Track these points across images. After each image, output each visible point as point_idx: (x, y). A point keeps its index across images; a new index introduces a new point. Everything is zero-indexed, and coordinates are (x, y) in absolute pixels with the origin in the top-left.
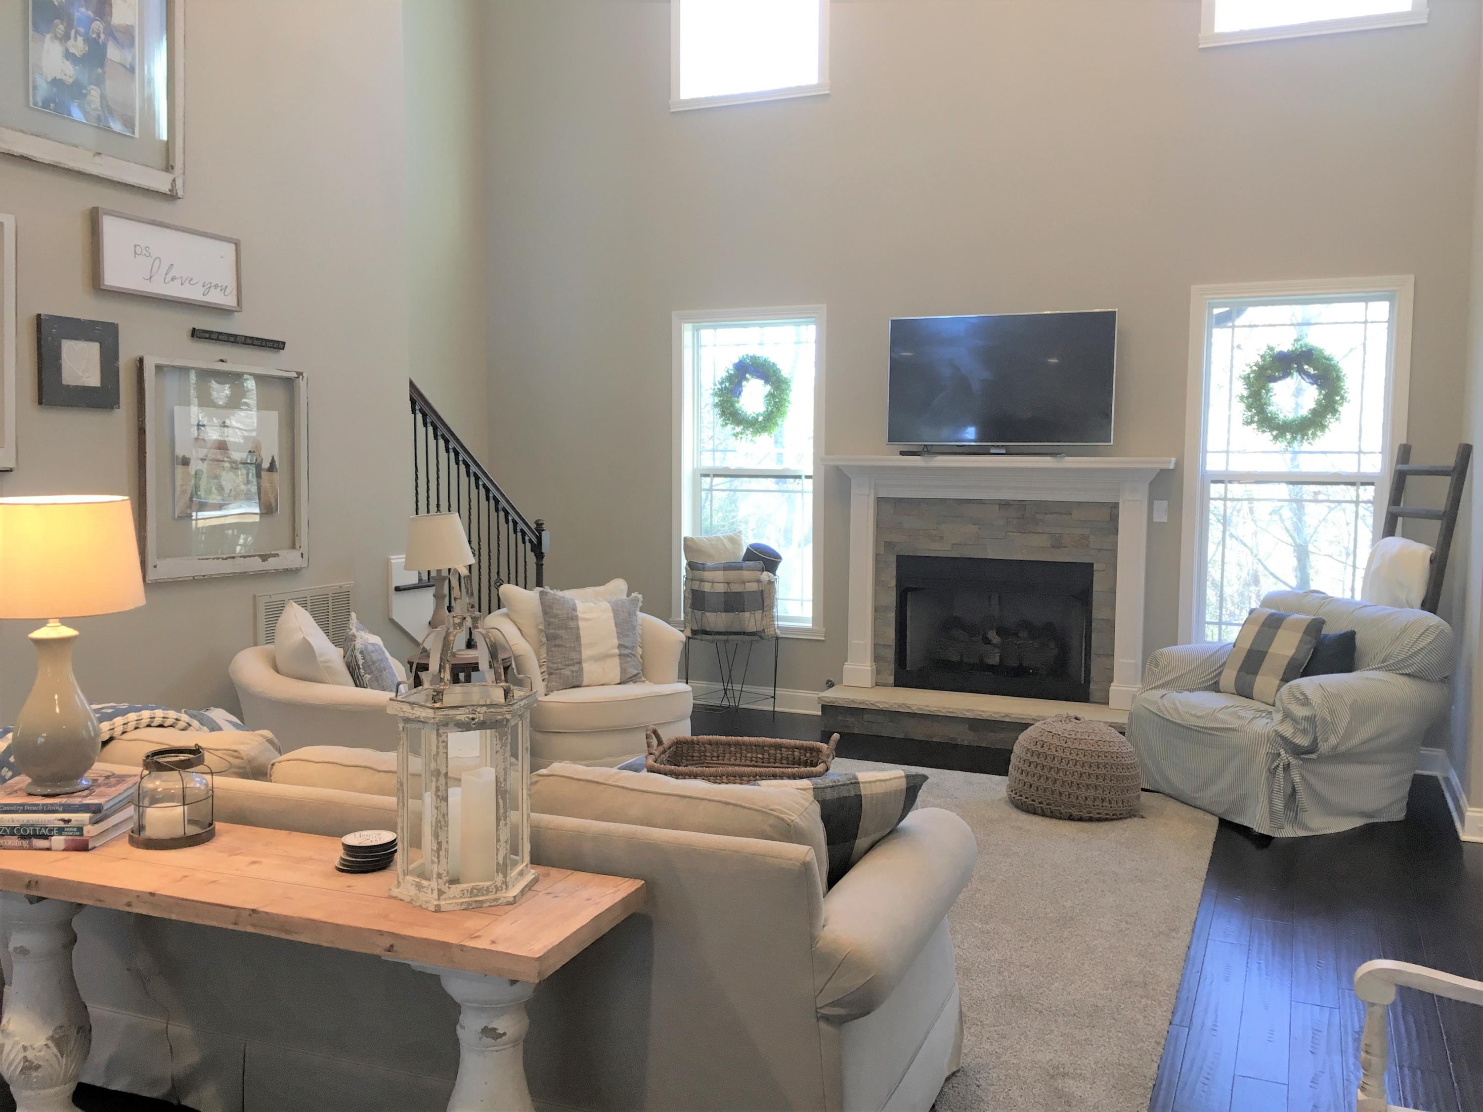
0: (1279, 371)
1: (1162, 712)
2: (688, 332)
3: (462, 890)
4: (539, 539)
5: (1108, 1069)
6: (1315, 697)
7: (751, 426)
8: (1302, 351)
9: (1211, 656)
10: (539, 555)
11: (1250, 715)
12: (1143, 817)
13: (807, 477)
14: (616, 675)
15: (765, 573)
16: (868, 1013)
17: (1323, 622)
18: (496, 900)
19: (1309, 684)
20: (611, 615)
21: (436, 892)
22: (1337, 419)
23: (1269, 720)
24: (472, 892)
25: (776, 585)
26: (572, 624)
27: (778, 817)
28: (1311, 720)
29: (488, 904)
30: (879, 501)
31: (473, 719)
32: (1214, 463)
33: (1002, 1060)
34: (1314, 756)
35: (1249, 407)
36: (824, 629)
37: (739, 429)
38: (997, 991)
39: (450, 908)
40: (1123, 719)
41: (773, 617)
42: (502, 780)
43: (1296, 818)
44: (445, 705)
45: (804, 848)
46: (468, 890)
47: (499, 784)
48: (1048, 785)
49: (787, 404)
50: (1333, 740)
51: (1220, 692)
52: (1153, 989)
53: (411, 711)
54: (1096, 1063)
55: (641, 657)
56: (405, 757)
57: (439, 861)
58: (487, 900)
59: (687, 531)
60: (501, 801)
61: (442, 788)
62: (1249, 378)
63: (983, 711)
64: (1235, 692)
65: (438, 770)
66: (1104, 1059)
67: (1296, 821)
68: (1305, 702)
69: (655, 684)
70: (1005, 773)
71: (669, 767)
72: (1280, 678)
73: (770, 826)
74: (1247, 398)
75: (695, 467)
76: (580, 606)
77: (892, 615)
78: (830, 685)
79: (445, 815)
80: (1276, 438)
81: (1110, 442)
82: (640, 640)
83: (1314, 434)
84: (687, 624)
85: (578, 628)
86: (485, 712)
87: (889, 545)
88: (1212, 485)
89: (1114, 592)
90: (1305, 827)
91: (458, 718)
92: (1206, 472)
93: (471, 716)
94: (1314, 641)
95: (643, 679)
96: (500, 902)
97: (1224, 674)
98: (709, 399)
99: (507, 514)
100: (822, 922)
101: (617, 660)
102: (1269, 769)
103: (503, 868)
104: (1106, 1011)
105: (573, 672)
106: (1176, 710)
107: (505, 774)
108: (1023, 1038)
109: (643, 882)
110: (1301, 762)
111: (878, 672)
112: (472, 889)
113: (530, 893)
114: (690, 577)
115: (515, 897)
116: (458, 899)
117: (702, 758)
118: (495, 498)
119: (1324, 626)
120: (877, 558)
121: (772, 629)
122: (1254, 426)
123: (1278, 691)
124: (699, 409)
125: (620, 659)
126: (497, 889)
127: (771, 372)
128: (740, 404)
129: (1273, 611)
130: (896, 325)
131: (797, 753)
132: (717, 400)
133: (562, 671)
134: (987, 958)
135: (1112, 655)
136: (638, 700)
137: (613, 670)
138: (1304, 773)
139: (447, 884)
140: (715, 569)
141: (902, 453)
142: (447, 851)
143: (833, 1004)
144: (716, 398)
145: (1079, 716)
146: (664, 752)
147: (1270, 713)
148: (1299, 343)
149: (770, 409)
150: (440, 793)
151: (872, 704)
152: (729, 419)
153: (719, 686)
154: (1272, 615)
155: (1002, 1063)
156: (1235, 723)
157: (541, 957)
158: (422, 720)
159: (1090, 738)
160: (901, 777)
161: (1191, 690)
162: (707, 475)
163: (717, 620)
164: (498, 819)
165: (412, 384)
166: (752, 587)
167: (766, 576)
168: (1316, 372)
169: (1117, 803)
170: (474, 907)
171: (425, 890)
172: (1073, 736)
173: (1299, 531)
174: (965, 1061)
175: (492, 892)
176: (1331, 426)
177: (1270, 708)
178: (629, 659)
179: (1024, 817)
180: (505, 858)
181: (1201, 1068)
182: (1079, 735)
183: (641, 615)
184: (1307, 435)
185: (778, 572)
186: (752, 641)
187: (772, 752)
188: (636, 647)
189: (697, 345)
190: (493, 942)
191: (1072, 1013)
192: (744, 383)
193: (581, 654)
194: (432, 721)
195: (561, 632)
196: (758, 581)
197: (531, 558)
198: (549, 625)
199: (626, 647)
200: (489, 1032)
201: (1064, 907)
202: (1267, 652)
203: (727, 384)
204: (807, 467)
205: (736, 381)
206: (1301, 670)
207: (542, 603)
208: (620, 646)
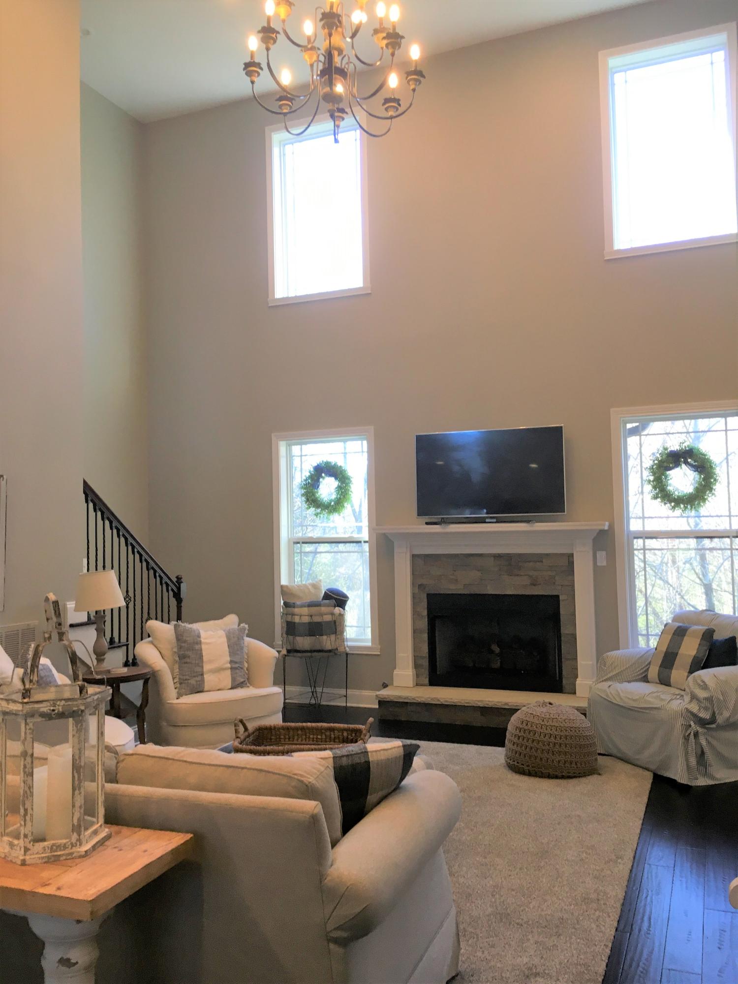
0: (672, 463)
1: (610, 698)
2: (282, 447)
3: (44, 847)
4: (179, 589)
5: (569, 968)
6: (711, 683)
7: (326, 509)
8: (686, 450)
9: (641, 657)
10: (179, 600)
11: (668, 697)
12: (600, 774)
13: (365, 542)
14: (228, 683)
15: (337, 608)
16: (366, 934)
17: (714, 631)
18: (71, 854)
19: (707, 675)
20: (225, 639)
21: (23, 850)
22: (713, 494)
23: (681, 701)
24: (52, 849)
25: (346, 617)
26: (197, 647)
27: (299, 780)
28: (709, 699)
29: (64, 857)
30: (414, 556)
31: (53, 710)
32: (635, 526)
33: (490, 965)
34: (714, 726)
35: (655, 487)
36: (379, 647)
37: (319, 510)
38: (490, 910)
39: (33, 862)
40: (584, 704)
41: (344, 639)
42: (77, 757)
43: (706, 771)
44: (32, 700)
45: (313, 803)
46: (48, 847)
47: (75, 761)
48: (533, 753)
49: (350, 493)
50: (726, 714)
51: (648, 682)
52: (604, 904)
53: (6, 706)
54: (560, 963)
55: (247, 670)
56: (4, 742)
57: (25, 825)
58: (63, 855)
59: (284, 581)
60: (76, 775)
61: (28, 766)
62: (653, 468)
63: (489, 701)
64: (658, 682)
65: (26, 751)
66: (566, 961)
67: (706, 774)
68: (705, 687)
69: (256, 688)
70: (502, 745)
71: (253, 747)
72: (688, 671)
73: (292, 787)
74: (653, 481)
75: (290, 537)
76: (203, 634)
77: (425, 636)
78: (385, 686)
79: (30, 787)
80: (674, 508)
81: (564, 512)
82: (246, 657)
83: (699, 504)
84: (284, 646)
85: (201, 650)
86: (64, 705)
87: (421, 587)
88: (635, 540)
89: (574, 615)
90: (713, 778)
91: (42, 710)
92: (630, 531)
93: (52, 708)
94: (708, 644)
95: (248, 685)
96: (73, 856)
97: (650, 669)
98: (297, 492)
99: (155, 572)
100: (329, 863)
101: (229, 672)
102: (684, 736)
103: (77, 829)
104: (569, 922)
105: (197, 681)
106: (619, 695)
107: (80, 753)
108: (507, 946)
109: (192, 835)
110: (706, 731)
111: (418, 676)
112: (52, 847)
113: (101, 848)
114: (285, 612)
115: (86, 852)
116: (40, 854)
117: (278, 740)
118: (146, 560)
119: (714, 633)
120: (414, 597)
121: (343, 647)
122: (659, 500)
123: (687, 679)
124: (292, 498)
125: (231, 671)
126: (73, 846)
127: (339, 472)
128: (319, 494)
129: (680, 624)
130: (419, 439)
131: (345, 734)
132: (303, 491)
133: (189, 681)
134: (484, 886)
135: (576, 659)
136: (243, 700)
137: (226, 678)
138: (710, 739)
139: (32, 843)
140: (302, 606)
141: (427, 523)
142: (32, 815)
143: (337, 929)
144: (302, 490)
145: (551, 702)
146: (249, 736)
147: (682, 696)
148: (684, 445)
149: (339, 496)
150: (27, 770)
151: (413, 699)
152: (311, 504)
153: (309, 689)
154: (679, 627)
155: (490, 968)
156: (657, 704)
157: (93, 900)
158: (14, 712)
159: (560, 717)
160: (399, 747)
161: (629, 682)
162: (298, 543)
163: (304, 642)
164: (74, 789)
165: (85, 482)
166: (328, 618)
167: (337, 610)
168: (696, 463)
169: (581, 765)
170: (53, 860)
171: (15, 847)
172: (548, 717)
173: (705, 575)
174: (462, 967)
175: (68, 848)
176: (709, 499)
177: (682, 693)
178: (237, 671)
179: (517, 777)
180: (79, 820)
181: (638, 965)
182: (552, 716)
183: (247, 640)
184: (694, 505)
185: (347, 608)
186: (328, 657)
187: (328, 733)
188: (243, 662)
189: (290, 457)
190: (59, 889)
191: (544, 925)
192: (321, 480)
193: (202, 667)
194: (21, 713)
195: (189, 653)
196: (332, 614)
197: (173, 602)
198: (181, 648)
199: (236, 663)
200: (65, 962)
201: (542, 843)
202: (677, 653)
203: (310, 481)
204: (365, 535)
205: (316, 478)
206: (702, 665)
207: (175, 632)
208: (231, 662)
